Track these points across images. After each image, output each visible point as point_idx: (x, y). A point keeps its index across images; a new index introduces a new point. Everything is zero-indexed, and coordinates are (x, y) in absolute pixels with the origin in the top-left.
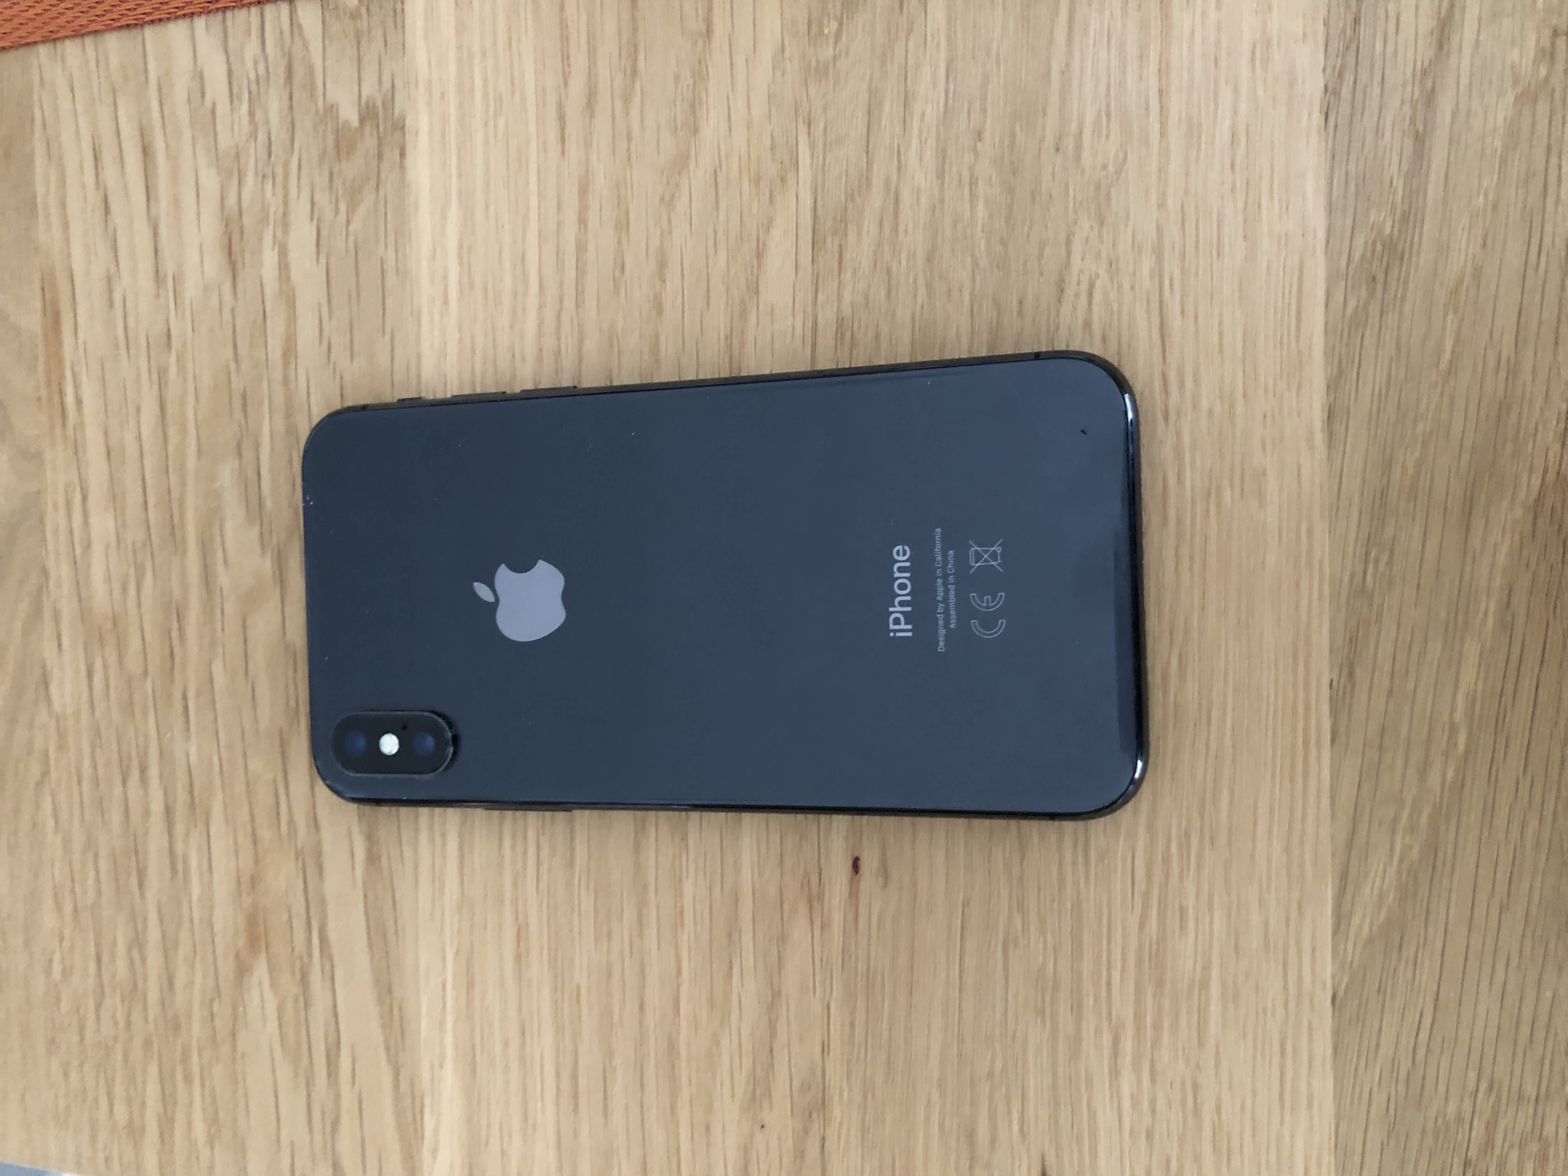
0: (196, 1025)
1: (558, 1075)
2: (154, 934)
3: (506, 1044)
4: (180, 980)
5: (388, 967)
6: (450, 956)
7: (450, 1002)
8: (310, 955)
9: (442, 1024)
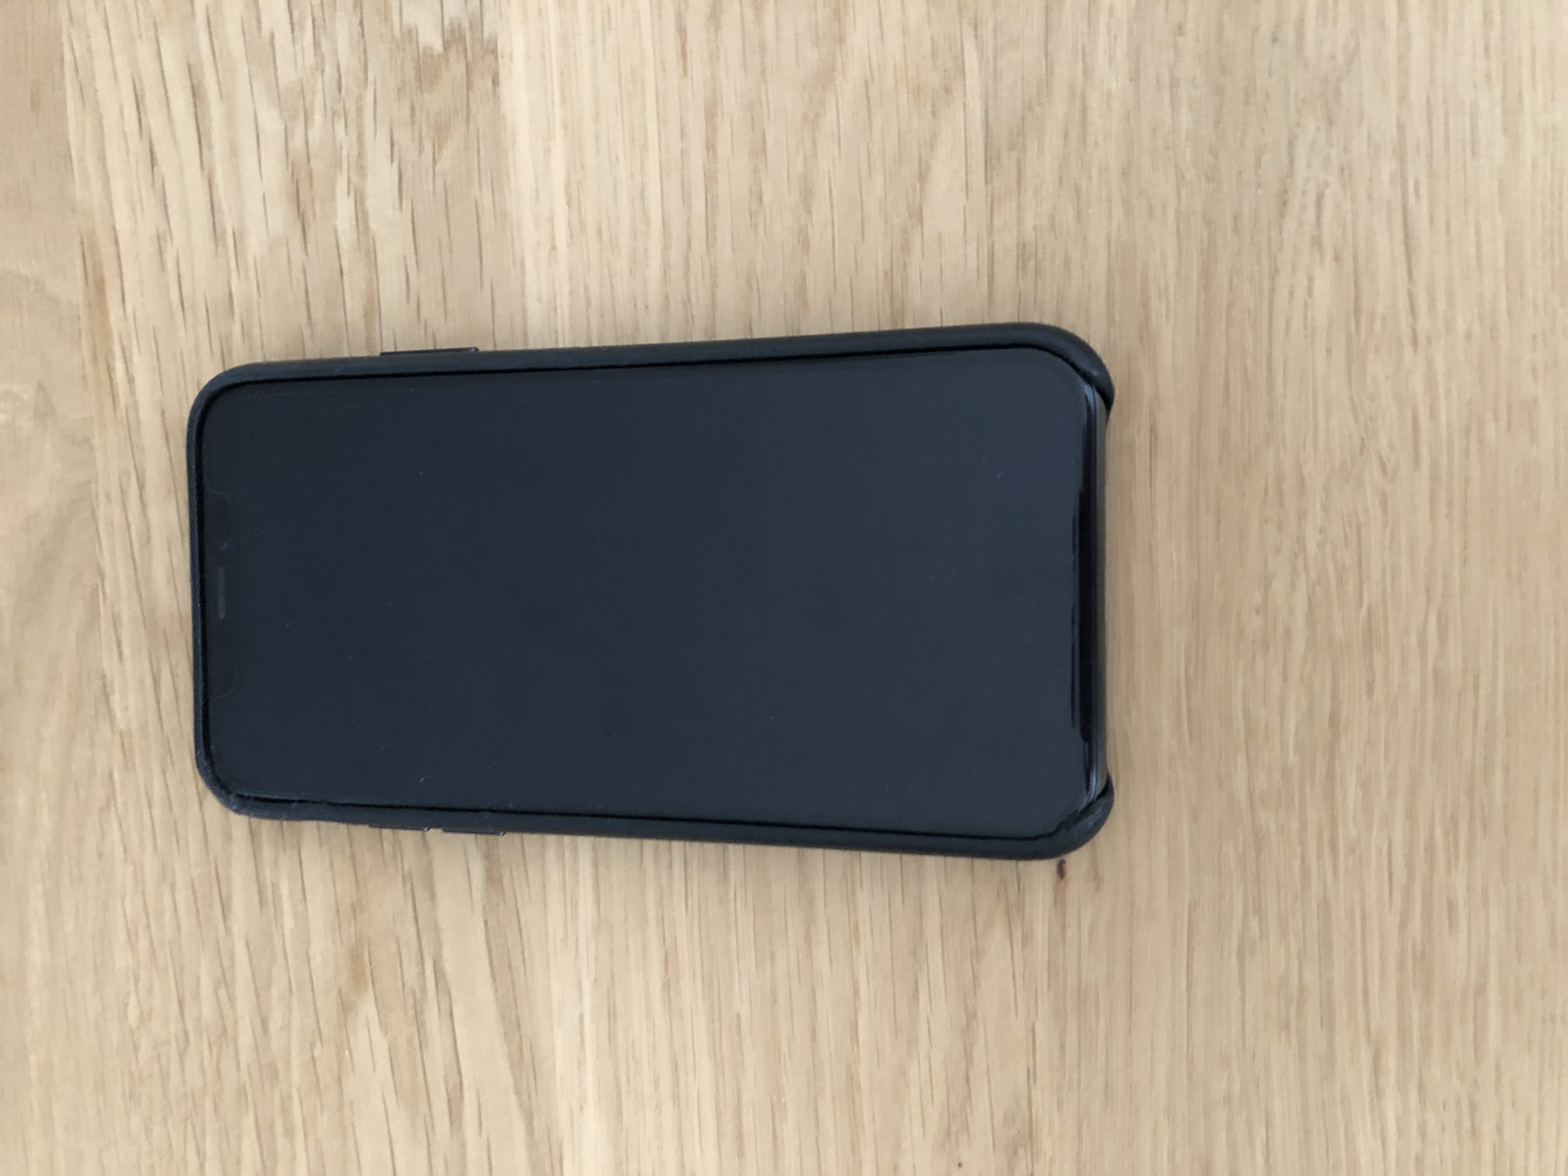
0: (296, 1074)
1: (718, 1115)
2: (242, 971)
3: (657, 1082)
4: (275, 1023)
5: (515, 1000)
6: (587, 984)
7: (588, 1039)
8: (424, 990)
9: (581, 1064)
